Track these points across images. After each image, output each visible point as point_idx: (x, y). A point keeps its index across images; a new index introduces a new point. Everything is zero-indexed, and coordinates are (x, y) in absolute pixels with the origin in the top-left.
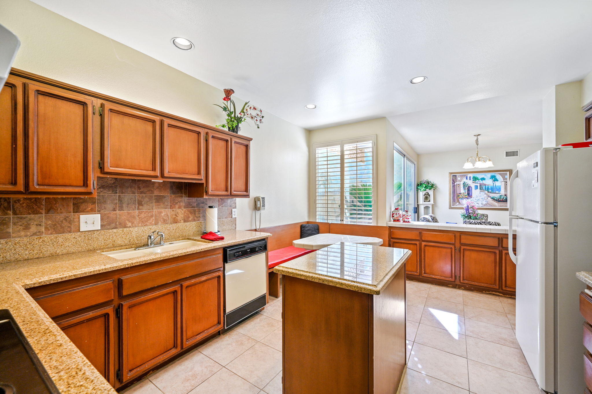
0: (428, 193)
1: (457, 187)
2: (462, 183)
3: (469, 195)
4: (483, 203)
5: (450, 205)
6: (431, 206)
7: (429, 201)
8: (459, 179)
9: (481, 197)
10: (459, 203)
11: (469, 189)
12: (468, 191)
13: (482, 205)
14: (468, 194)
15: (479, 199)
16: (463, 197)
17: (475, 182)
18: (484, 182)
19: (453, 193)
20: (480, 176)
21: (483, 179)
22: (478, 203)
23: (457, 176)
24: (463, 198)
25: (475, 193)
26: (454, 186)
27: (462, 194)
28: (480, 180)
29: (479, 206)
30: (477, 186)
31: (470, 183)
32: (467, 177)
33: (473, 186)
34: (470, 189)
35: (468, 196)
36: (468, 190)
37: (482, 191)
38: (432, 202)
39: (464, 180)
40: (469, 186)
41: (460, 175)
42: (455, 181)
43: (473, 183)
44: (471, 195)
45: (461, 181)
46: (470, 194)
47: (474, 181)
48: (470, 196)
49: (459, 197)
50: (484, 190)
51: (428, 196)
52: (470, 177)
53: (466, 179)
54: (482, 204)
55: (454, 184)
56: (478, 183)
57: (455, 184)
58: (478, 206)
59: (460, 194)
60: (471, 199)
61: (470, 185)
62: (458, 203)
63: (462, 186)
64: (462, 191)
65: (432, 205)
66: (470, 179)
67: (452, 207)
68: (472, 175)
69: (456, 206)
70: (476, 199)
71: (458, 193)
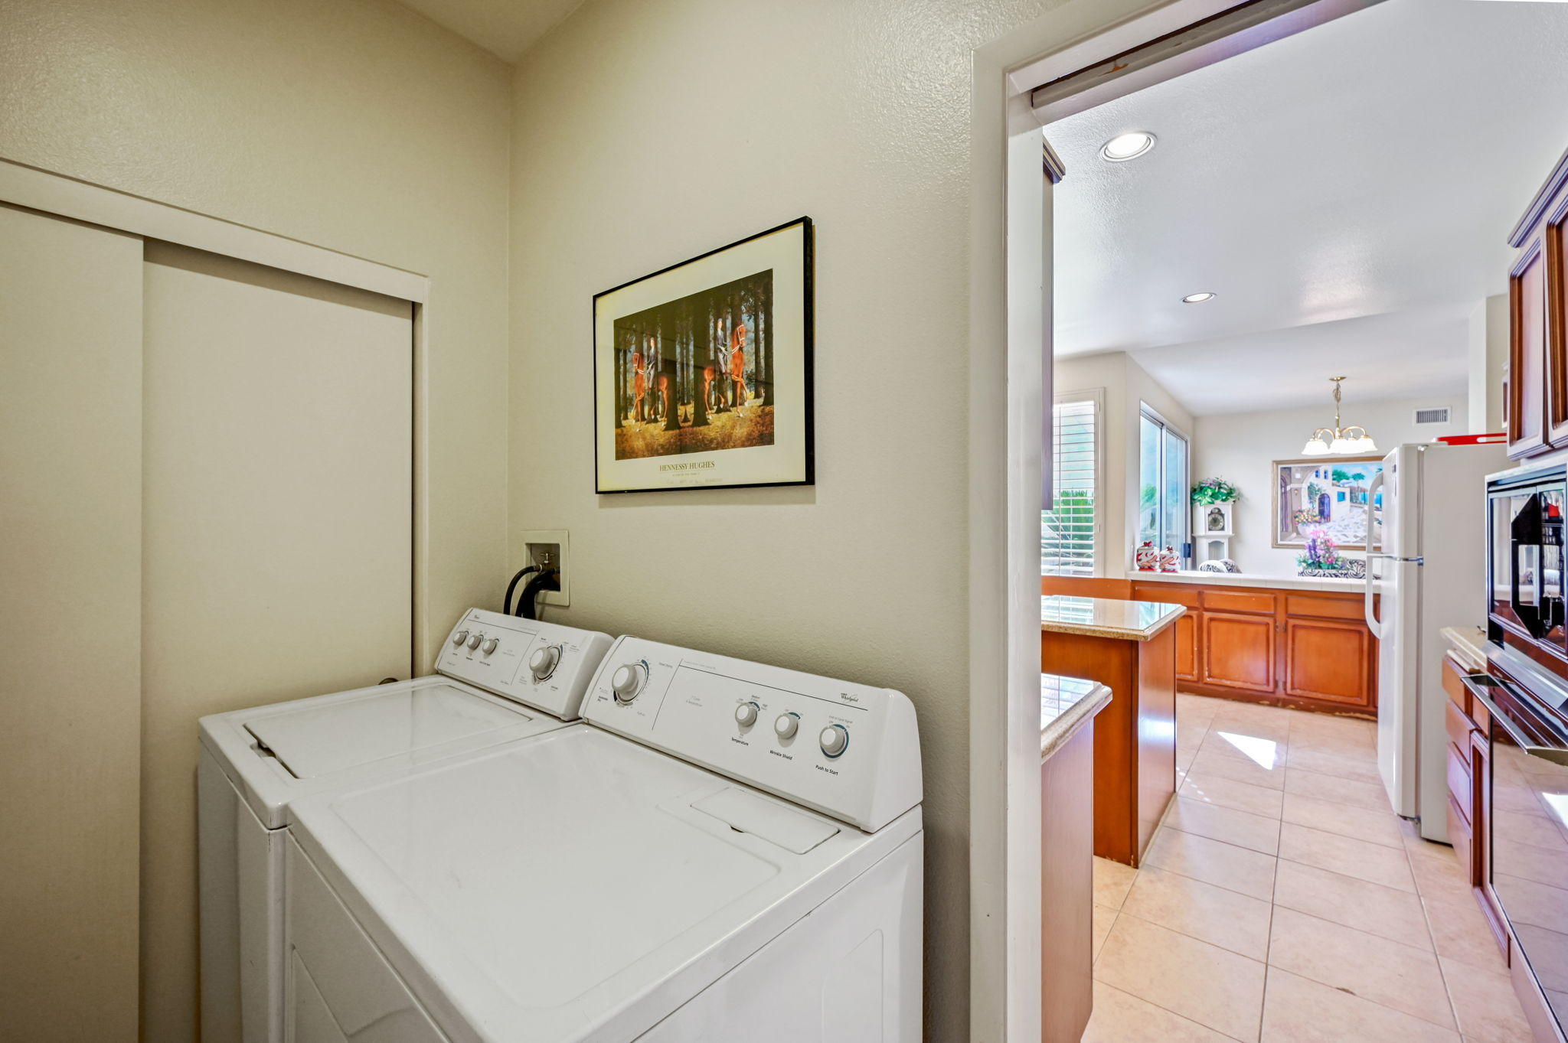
0: (1219, 510)
1: (1294, 496)
2: (1305, 486)
3: (1324, 514)
4: (1357, 534)
5: (1275, 538)
6: (1226, 542)
7: (1223, 529)
8: (1298, 476)
9: (1354, 521)
10: (1298, 533)
11: (1323, 500)
12: (1319, 506)
13: (1355, 540)
14: (1322, 512)
15: (1348, 525)
16: (1307, 520)
17: (1338, 484)
18: (1361, 483)
19: (1282, 509)
20: (1350, 469)
21: (1359, 477)
22: (1345, 535)
23: (1293, 470)
24: (1307, 523)
25: (1338, 509)
26: (1284, 493)
27: (1305, 513)
28: (1351, 480)
29: (1349, 542)
30: (1344, 494)
31: (1326, 486)
32: (1317, 472)
33: (1332, 492)
34: (1326, 501)
35: (1321, 519)
36: (1322, 502)
37: (1356, 505)
38: (1229, 531)
39: (1312, 478)
40: (1323, 492)
41: (1302, 467)
42: (1288, 481)
43: (1333, 485)
44: (1329, 516)
45: (1302, 482)
46: (1326, 513)
47: (1335, 482)
48: (1324, 518)
49: (1297, 519)
50: (1361, 503)
51: (1219, 517)
52: (1325, 473)
53: (1317, 476)
54: (1356, 537)
55: (1285, 487)
56: (1346, 485)
57: (1288, 488)
58: (1344, 542)
59: (1301, 511)
60: (1328, 524)
61: (1326, 492)
62: (1295, 535)
63: (1305, 493)
64: (1305, 504)
65: (1230, 539)
66: (1325, 477)
67: (1279, 542)
68: (1330, 468)
69: (1290, 541)
70: (1340, 526)
71: (1295, 508)
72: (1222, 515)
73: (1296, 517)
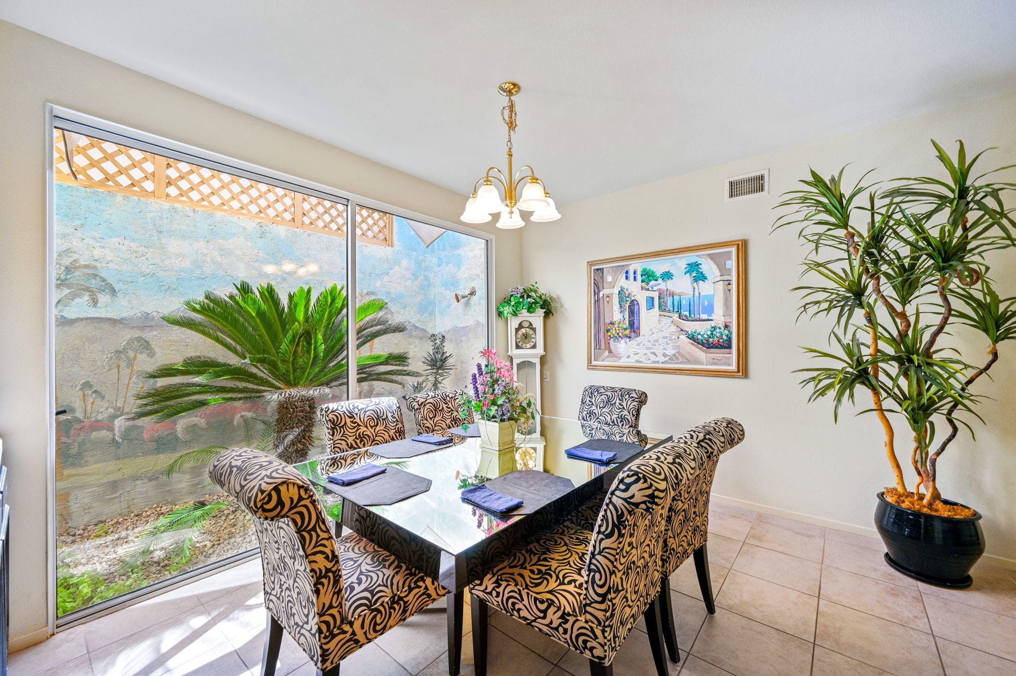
0: (531, 324)
1: (606, 303)
2: (616, 291)
3: (634, 328)
4: (667, 352)
5: (590, 361)
6: (537, 361)
7: (534, 347)
8: (609, 279)
9: (663, 334)
10: (610, 352)
11: (633, 310)
12: (629, 316)
13: (664, 359)
14: (632, 324)
15: (657, 341)
16: (618, 334)
17: (647, 287)
18: (670, 285)
19: (595, 321)
20: (658, 266)
21: (667, 276)
22: (654, 353)
23: (605, 271)
24: (618, 337)
25: (648, 319)
26: (597, 301)
27: (616, 326)
28: (660, 280)
29: (658, 362)
30: (653, 298)
31: (634, 288)
32: (627, 272)
33: (641, 297)
34: (636, 307)
35: (631, 332)
36: (632, 313)
37: (664, 313)
38: (540, 350)
39: (622, 282)
40: (633, 298)
41: (612, 267)
42: (600, 286)
43: (642, 288)
44: (639, 328)
45: (614, 284)
46: (636, 325)
47: (644, 284)
48: (634, 332)
49: (609, 334)
50: (669, 311)
51: (531, 332)
52: (635, 273)
53: (627, 278)
54: (665, 355)
55: (598, 294)
56: (655, 288)
57: (601, 294)
58: (654, 362)
59: (612, 323)
60: (638, 339)
61: (636, 298)
62: (607, 353)
63: (616, 299)
64: (617, 316)
65: (542, 359)
66: (635, 279)
67: (594, 363)
68: (637, 266)
69: (603, 360)
70: (649, 341)
71: (608, 321)
72: (534, 330)
73: (608, 331)
